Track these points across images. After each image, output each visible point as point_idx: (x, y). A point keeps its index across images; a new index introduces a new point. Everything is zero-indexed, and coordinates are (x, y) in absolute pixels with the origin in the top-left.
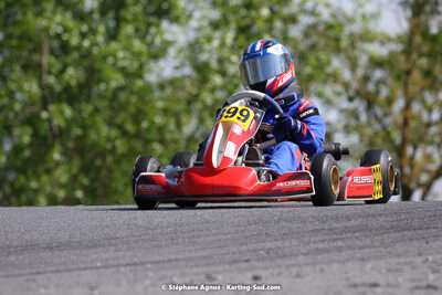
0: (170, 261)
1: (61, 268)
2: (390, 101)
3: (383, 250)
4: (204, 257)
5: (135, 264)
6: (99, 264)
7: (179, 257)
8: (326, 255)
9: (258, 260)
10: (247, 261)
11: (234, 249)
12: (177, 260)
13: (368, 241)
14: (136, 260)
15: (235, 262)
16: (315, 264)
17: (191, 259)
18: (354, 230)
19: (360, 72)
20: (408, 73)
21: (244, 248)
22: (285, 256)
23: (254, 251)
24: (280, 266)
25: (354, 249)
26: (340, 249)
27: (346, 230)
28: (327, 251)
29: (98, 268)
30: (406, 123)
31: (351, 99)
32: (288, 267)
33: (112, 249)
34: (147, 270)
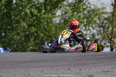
0: (59, 65)
1: (34, 67)
2: (108, 28)
3: (110, 63)
4: (67, 65)
5: (51, 66)
6: (43, 66)
7: (62, 64)
8: (96, 64)
9: (80, 65)
10: (78, 65)
11: (74, 63)
12: (61, 65)
13: (106, 61)
14: (51, 65)
15: (75, 66)
16: (94, 66)
17: (64, 65)
19: (101, 21)
20: (113, 21)
21: (77, 62)
22: (86, 64)
23: (79, 63)
24: (85, 67)
25: (103, 63)
26: (99, 63)
27: (100, 58)
28: (96, 63)
30: (112, 33)
31: (99, 27)
32: (87, 67)
33: (46, 62)
34: (54, 67)
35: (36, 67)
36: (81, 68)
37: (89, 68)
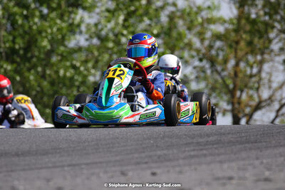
0: (96, 163)
1: (26, 168)
2: (226, 61)
3: (233, 156)
4: (118, 161)
5: (74, 165)
6: (50, 165)
7: (102, 160)
8: (197, 159)
9: (153, 162)
10: (146, 163)
11: (136, 155)
12: (101, 163)
13: (222, 151)
14: (74, 162)
15: (138, 163)
16: (190, 165)
18: (213, 143)
19: (207, 43)
20: (237, 43)
21: (143, 155)
22: (170, 160)
23: (150, 156)
24: (168, 166)
25: (214, 155)
26: (205, 156)
27: (207, 143)
29: (50, 168)
30: (236, 74)
31: (201, 60)
32: (173, 167)
33: (58, 155)
34: (82, 169)
35: (31, 169)
36: (155, 170)
37: (177, 169)
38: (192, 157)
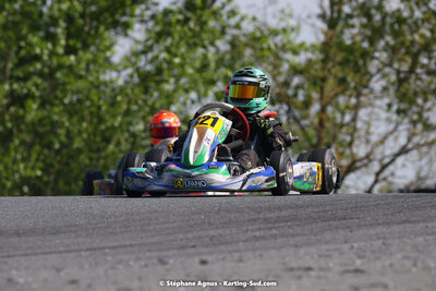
0: (125, 246)
1: (29, 252)
2: (307, 104)
3: (313, 237)
4: (156, 243)
5: (94, 249)
6: (62, 249)
7: (132, 242)
8: (263, 242)
9: (203, 246)
10: (194, 247)
11: (181, 236)
12: (131, 245)
13: (298, 230)
14: (94, 245)
15: (183, 247)
16: (254, 250)
17: (144, 244)
19: (281, 78)
20: (324, 80)
21: (190, 235)
22: (226, 243)
23: (199, 238)
24: (223, 252)
25: (287, 237)
26: (275, 237)
27: (279, 220)
28: (264, 238)
29: (61, 252)
30: (321, 123)
31: (273, 103)
32: (230, 252)
33: (73, 235)
34: (106, 254)
35: (36, 254)
36: (205, 258)
37: (237, 255)
38: (257, 238)
